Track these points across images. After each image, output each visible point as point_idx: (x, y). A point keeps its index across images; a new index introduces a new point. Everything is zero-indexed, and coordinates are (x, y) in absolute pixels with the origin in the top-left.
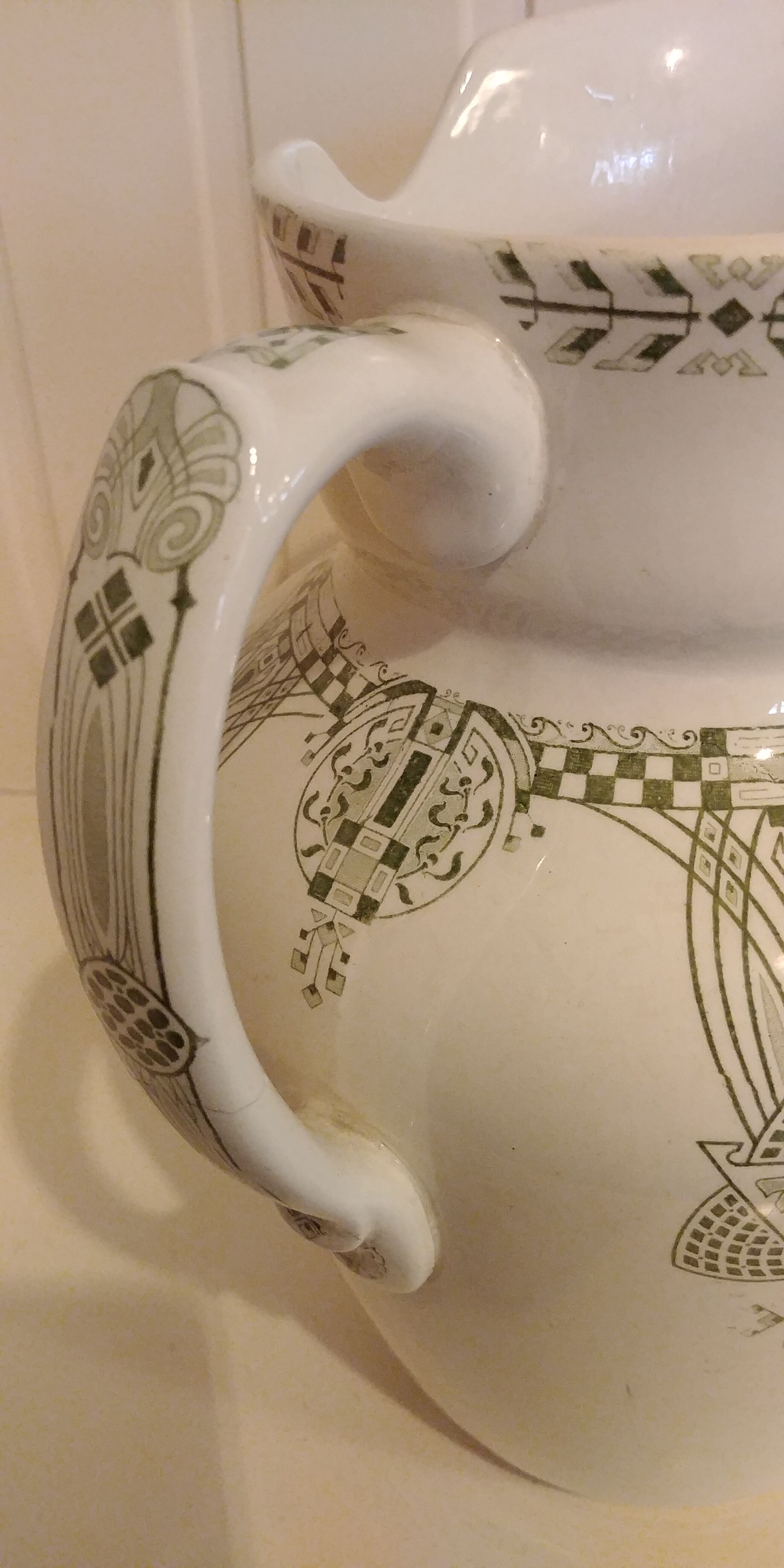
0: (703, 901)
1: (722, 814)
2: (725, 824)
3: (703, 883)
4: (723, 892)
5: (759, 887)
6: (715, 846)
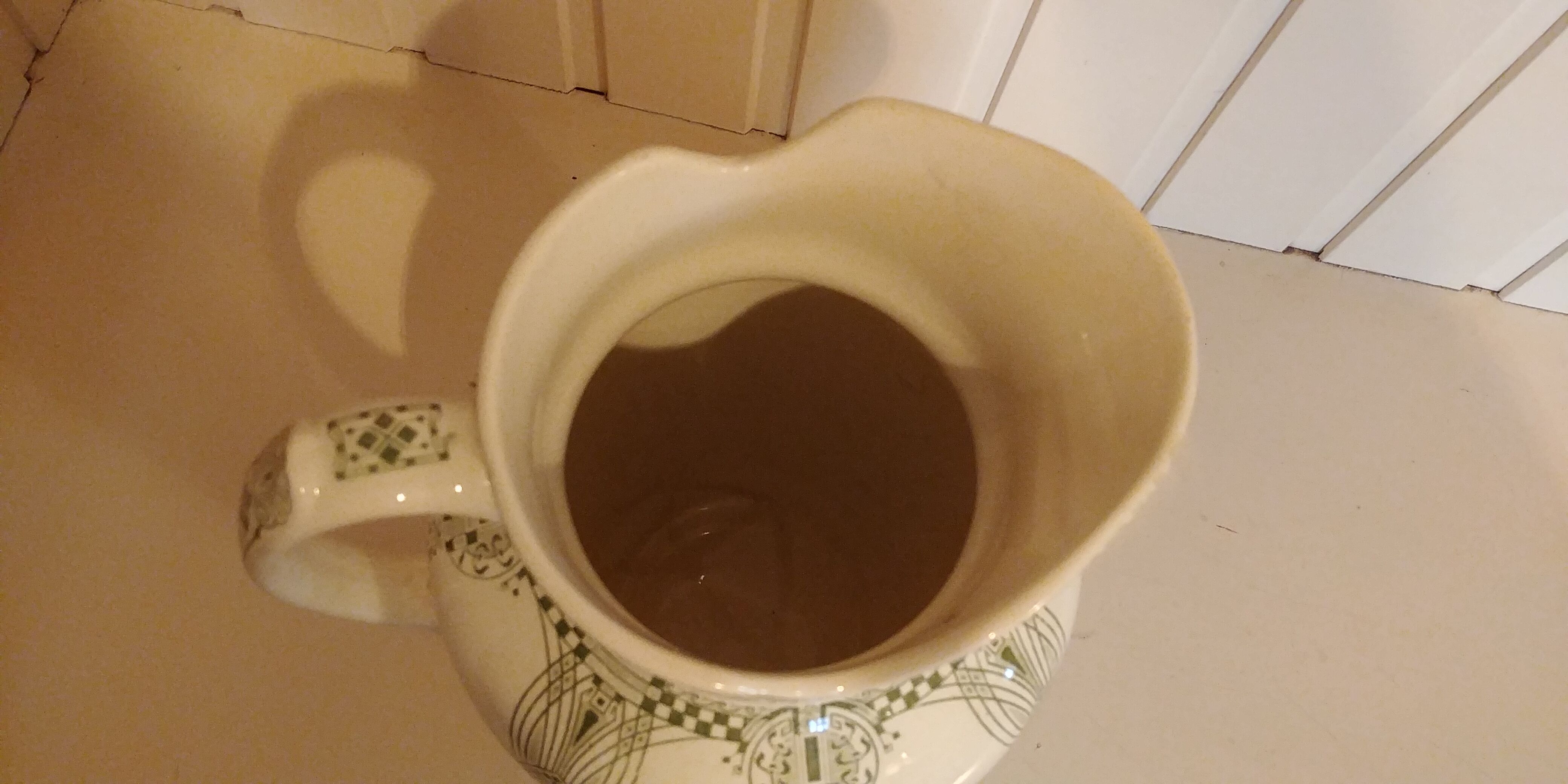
0: (543, 683)
1: (578, 660)
2: (576, 664)
3: (549, 677)
4: (553, 687)
5: (567, 698)
6: (565, 668)
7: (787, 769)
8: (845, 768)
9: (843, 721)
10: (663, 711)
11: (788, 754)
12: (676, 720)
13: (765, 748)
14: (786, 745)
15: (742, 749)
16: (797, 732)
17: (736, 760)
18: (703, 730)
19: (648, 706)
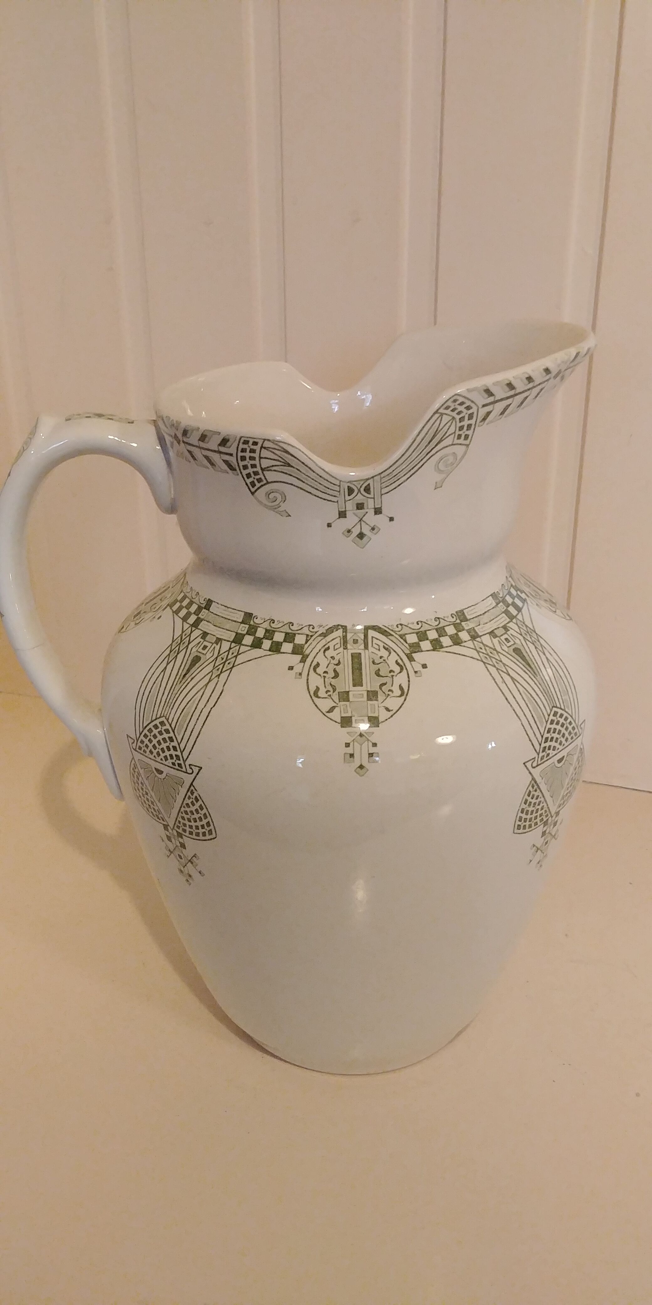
7: (336, 675)
8: (383, 680)
9: (381, 645)
10: (248, 640)
11: (338, 664)
12: (257, 644)
13: (320, 658)
14: (337, 658)
15: (303, 661)
16: (346, 648)
17: (298, 668)
18: (276, 648)
19: (238, 639)
